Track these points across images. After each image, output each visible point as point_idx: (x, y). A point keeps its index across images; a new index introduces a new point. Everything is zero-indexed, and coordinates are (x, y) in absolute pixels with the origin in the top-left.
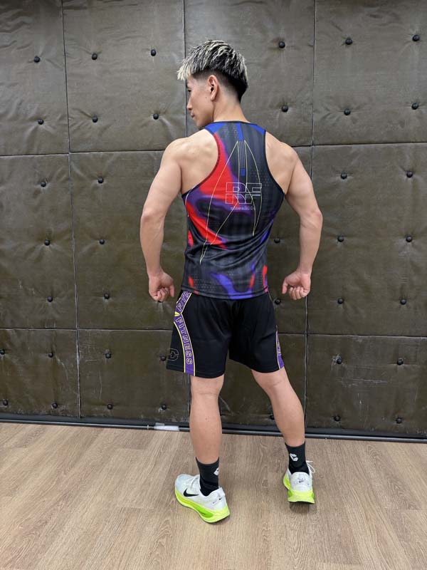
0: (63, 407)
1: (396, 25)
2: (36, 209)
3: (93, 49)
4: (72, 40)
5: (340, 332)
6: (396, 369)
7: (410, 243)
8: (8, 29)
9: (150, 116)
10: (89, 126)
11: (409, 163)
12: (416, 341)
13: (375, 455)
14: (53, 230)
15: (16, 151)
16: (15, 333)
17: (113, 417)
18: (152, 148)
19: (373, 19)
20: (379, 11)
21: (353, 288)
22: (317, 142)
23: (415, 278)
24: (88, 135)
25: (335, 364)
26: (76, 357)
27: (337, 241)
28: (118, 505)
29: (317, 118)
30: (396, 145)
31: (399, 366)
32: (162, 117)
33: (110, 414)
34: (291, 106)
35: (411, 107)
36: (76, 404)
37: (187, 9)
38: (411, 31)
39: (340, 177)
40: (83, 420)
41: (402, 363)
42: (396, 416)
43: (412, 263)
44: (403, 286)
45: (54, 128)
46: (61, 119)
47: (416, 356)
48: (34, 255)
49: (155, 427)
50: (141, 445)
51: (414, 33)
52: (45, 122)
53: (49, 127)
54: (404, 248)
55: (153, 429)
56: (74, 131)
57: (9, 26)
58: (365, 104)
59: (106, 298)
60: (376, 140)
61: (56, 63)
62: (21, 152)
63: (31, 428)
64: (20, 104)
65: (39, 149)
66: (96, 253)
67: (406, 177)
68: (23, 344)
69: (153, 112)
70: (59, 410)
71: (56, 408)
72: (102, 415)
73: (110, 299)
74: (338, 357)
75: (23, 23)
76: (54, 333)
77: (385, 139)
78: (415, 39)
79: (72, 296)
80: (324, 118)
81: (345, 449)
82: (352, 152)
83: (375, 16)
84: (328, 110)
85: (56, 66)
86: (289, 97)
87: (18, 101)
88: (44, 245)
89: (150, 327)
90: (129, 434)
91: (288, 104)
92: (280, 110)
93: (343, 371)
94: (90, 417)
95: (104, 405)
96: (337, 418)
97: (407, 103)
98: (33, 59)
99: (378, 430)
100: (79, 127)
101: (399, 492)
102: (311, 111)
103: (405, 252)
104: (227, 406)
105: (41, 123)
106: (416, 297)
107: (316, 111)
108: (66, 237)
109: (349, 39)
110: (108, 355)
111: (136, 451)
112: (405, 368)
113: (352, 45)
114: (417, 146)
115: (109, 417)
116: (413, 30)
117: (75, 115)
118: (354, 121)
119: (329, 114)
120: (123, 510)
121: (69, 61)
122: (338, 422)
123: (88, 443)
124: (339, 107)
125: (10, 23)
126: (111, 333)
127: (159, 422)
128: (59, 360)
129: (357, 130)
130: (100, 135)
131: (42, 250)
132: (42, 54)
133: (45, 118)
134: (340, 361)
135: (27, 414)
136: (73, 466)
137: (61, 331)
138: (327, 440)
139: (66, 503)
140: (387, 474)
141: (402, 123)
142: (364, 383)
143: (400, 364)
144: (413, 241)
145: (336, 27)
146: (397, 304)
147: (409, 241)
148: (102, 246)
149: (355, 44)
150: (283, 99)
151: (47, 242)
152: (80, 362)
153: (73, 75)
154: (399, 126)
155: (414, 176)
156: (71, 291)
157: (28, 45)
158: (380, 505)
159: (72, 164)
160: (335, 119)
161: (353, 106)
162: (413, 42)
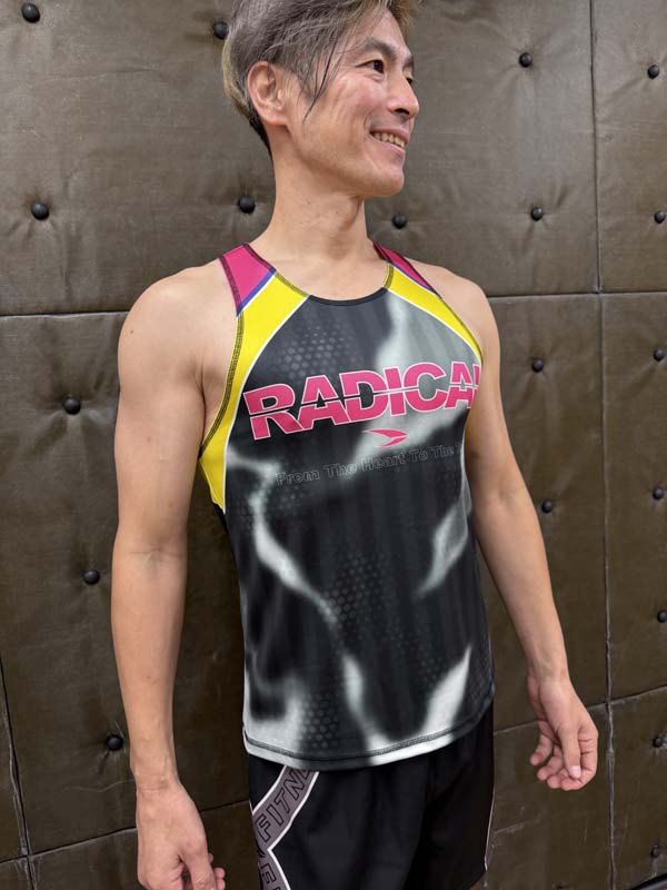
1: (485, 22)
34: (260, 198)
35: (528, 216)
38: (514, 42)
58: (438, 203)
67: (531, 373)
78: (525, 63)
86: (255, 173)
91: (254, 193)
92: (234, 207)
116: (520, 40)
150: (240, 178)
154: (509, 257)
155: (547, 367)
161: (412, 206)
162: (519, 69)
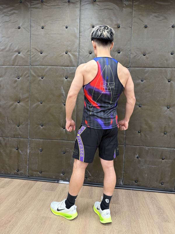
0: (20, 172)
1: (165, 21)
2: (15, 88)
3: (42, 24)
4: (34, 20)
5: (138, 145)
6: (161, 161)
7: (169, 109)
8: (8, 15)
9: (64, 52)
10: (39, 55)
11: (169, 77)
12: (170, 150)
13: (152, 198)
14: (21, 97)
15: (8, 64)
16: (2, 139)
17: (41, 177)
18: (64, 65)
19: (156, 18)
20: (158, 15)
21: (145, 126)
22: (132, 66)
23: (170, 124)
24: (38, 59)
25: (136, 158)
26: (27, 151)
27: (138, 107)
28: (41, 215)
29: (132, 56)
30: (164, 69)
31: (163, 160)
32: (69, 53)
33: (40, 175)
34: (122, 51)
35: (170, 54)
36: (26, 171)
37: (81, 11)
38: (171, 23)
39: (140, 81)
40: (29, 177)
41: (164, 159)
42: (161, 181)
43: (169, 117)
44: (165, 127)
45: (24, 55)
46: (27, 52)
47: (170, 157)
48: (13, 107)
49: (59, 182)
50: (53, 189)
51: (172, 24)
52: (21, 53)
53: (22, 55)
54: (166, 111)
55: (58, 183)
56: (32, 57)
57: (8, 14)
58: (152, 52)
59: (41, 126)
60: (156, 66)
61: (27, 29)
62: (10, 65)
63: (7, 180)
64: (11, 45)
65: (17, 64)
66: (39, 107)
67: (167, 82)
68: (6, 144)
69: (65, 51)
70: (19, 172)
71: (18, 171)
72: (37, 175)
73: (43, 126)
74: (137, 155)
75: (14, 13)
76: (19, 140)
77: (160, 66)
79: (27, 125)
80: (135, 56)
81: (139, 195)
82: (146, 71)
83: (157, 17)
84: (136, 53)
85: (27, 30)
86: (121, 47)
87: (10, 44)
88: (17, 103)
89: (60, 139)
90: (48, 184)
91: (120, 50)
92: (117, 52)
93: (139, 162)
94: (32, 176)
95: (38, 171)
96: (136, 181)
97: (169, 52)
98: (18, 27)
99: (153, 187)
100: (35, 55)
101: (162, 215)
102: (129, 53)
103: (167, 113)
104: (90, 174)
105: (19, 53)
106: (170, 132)
107: (131, 53)
108: (27, 100)
109: (146, 25)
110: (41, 150)
111: (50, 192)
112: (165, 161)
113: (147, 28)
114: (172, 70)
115: (40, 177)
117: (33, 50)
118: (147, 58)
119: (137, 55)
120: (43, 217)
121: (32, 29)
122: (136, 183)
123: (30, 188)
124: (141, 52)
125: (9, 13)
126: (43, 141)
127: (61, 180)
128: (20, 151)
129: (148, 62)
130: (43, 59)
131: (16, 105)
132: (21, 26)
133: (21, 51)
134: (138, 157)
135: (5, 174)
136: (23, 197)
137: (22, 139)
138: (131, 191)
139: (19, 213)
140: (157, 207)
141: (167, 60)
142: (148, 167)
143: (163, 159)
144: (170, 108)
145: (141, 20)
146: (163, 134)
147: (168, 108)
148: (41, 104)
149: (149, 28)
150: (119, 48)
151: (18, 102)
152: (29, 153)
153: (33, 34)
154: (165, 61)
155: (171, 82)
156: (27, 122)
157: (16, 22)
158: (153, 220)
159: (31, 70)
160: (139, 57)
161: (147, 52)
162: (172, 28)
